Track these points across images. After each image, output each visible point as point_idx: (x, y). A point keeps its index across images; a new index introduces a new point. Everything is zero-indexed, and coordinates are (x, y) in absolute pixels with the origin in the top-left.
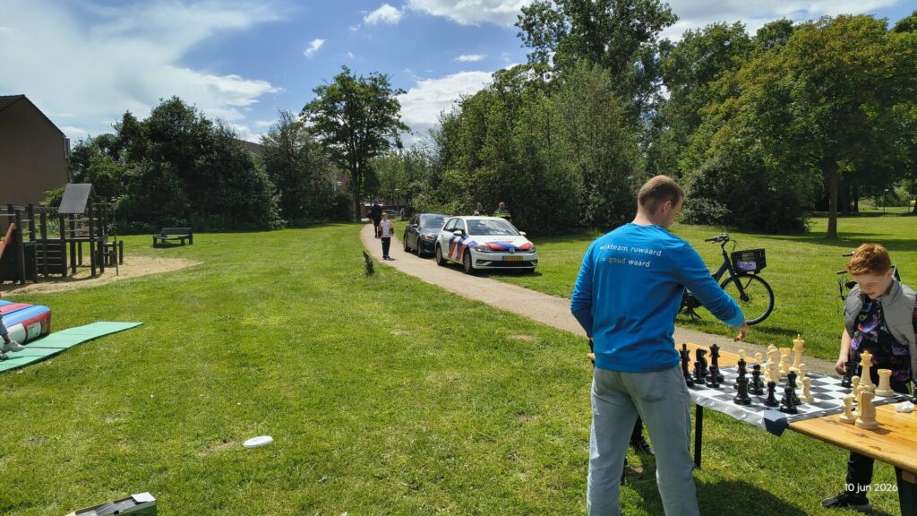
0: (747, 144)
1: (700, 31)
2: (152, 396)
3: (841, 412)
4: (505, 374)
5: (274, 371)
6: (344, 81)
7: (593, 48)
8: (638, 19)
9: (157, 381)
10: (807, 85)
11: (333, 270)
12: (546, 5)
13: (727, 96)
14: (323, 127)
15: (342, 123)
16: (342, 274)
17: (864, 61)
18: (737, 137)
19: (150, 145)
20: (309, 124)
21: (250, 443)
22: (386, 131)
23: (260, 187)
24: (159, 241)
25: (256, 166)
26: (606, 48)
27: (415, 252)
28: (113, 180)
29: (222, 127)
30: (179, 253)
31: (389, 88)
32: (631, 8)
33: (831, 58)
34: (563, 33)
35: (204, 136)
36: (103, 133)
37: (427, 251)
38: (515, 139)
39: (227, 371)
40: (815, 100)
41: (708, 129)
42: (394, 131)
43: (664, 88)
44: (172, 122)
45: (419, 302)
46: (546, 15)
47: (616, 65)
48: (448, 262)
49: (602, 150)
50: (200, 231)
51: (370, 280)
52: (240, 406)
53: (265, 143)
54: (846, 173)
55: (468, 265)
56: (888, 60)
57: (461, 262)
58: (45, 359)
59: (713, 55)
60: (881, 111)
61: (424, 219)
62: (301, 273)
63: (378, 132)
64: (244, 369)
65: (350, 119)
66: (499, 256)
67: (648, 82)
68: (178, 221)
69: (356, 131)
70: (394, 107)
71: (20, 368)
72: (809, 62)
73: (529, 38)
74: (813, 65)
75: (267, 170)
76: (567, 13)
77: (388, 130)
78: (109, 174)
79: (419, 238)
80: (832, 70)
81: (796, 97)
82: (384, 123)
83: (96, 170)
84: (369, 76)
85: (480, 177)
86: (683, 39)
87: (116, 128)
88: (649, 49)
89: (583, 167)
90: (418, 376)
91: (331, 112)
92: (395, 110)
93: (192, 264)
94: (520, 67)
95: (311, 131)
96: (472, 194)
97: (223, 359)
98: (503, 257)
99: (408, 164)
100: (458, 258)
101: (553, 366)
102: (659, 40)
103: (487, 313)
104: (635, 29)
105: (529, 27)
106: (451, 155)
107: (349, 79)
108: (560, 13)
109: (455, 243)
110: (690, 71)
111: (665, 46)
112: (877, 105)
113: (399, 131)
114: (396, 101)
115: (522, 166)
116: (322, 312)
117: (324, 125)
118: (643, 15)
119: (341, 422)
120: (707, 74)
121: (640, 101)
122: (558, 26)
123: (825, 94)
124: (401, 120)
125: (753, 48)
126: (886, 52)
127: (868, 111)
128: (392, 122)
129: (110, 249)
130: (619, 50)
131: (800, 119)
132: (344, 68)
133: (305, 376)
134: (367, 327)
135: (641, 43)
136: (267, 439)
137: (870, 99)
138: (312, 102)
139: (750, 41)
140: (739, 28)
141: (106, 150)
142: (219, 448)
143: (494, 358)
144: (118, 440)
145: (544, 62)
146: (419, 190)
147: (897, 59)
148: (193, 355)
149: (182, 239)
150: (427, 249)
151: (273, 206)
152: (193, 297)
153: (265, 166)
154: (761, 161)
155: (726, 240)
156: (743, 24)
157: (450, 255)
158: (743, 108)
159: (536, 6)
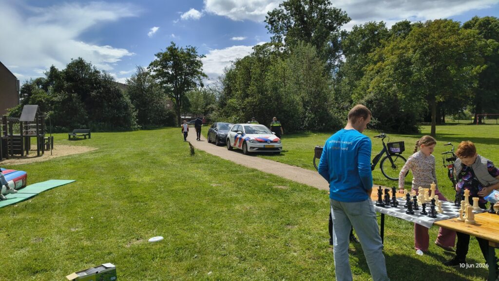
0: (389, 87)
1: (362, 26)
2: (92, 218)
3: (458, 217)
4: (276, 206)
5: (154, 204)
6: (172, 50)
7: (306, 35)
8: (330, 19)
9: (93, 210)
10: (420, 56)
11: (172, 152)
12: (281, 11)
13: (378, 61)
14: (160, 75)
15: (171, 73)
16: (178, 155)
17: (450, 44)
18: (383, 83)
19: (66, 84)
20: (153, 73)
21: (152, 240)
22: (195, 77)
23: (126, 107)
24: (72, 137)
25: (124, 96)
26: (312, 35)
27: (214, 143)
28: (45, 103)
29: (106, 75)
30: (84, 143)
31: (196, 54)
32: (326, 13)
33: (432, 42)
34: (290, 26)
35: (96, 79)
36: (38, 77)
37: (221, 142)
38: (267, 83)
39: (128, 205)
40: (424, 64)
41: (368, 78)
42: (199, 77)
43: (343, 56)
44: (78, 71)
45: (222, 169)
46: (281, 16)
47: (318, 43)
48: (234, 148)
49: (313, 89)
50: (94, 131)
51: (193, 158)
52: (141, 222)
53: (129, 83)
54: (440, 102)
55: (245, 150)
56: (461, 43)
57: (241, 148)
58: (27, 199)
59: (369, 39)
60: (458, 70)
61: (219, 125)
62: (155, 154)
63: (190, 78)
64: (138, 204)
65: (175, 71)
66: (262, 145)
67: (335, 53)
68: (81, 126)
69: (178, 77)
70: (199, 64)
71: (15, 204)
72: (421, 44)
73: (272, 28)
74: (423, 46)
75: (130, 98)
76: (292, 16)
77: (196, 77)
78: (43, 100)
79: (217, 136)
80: (433, 48)
81: (414, 62)
82: (194, 73)
83: (36, 97)
84: (186, 48)
85: (248, 103)
86: (353, 30)
87: (46, 74)
88: (335, 35)
89: (303, 98)
90: (230, 207)
91: (165, 67)
92: (200, 67)
93: (93, 149)
94: (267, 44)
95: (153, 77)
96: (243, 112)
97: (124, 199)
98: (264, 146)
99: (205, 95)
100: (239, 146)
101: (300, 201)
102: (341, 30)
103: (260, 175)
104: (328, 24)
105: (271, 22)
106: (231, 91)
107: (175, 49)
108: (288, 15)
109: (238, 138)
110: (357, 47)
111: (344, 34)
112: (456, 67)
113: (201, 77)
114: (200, 62)
115: (270, 97)
116: (171, 174)
117: (161, 74)
118: (332, 17)
119: (196, 229)
120: (366, 49)
121: (331, 63)
122: (287, 22)
123: (429, 61)
124: (203, 72)
125: (390, 36)
126: (460, 40)
127: (452, 70)
128: (198, 72)
129: (46, 141)
130: (320, 36)
131: (417, 74)
132: (172, 43)
133: (171, 207)
134: (198, 182)
135: (331, 32)
136: (160, 238)
137: (453, 64)
138: (154, 61)
139: (388, 32)
140: (382, 25)
141: (40, 86)
142: (136, 243)
143: (268, 198)
144: (82, 239)
145: (280, 41)
146: (213, 110)
147: (466, 43)
148: (107, 196)
149: (85, 136)
150: (222, 142)
151: (133, 118)
152: (99, 167)
153: (129, 96)
154: (396, 96)
155: (384, 137)
156: (384, 23)
157: (235, 144)
158: (387, 67)
159: (275, 11)
